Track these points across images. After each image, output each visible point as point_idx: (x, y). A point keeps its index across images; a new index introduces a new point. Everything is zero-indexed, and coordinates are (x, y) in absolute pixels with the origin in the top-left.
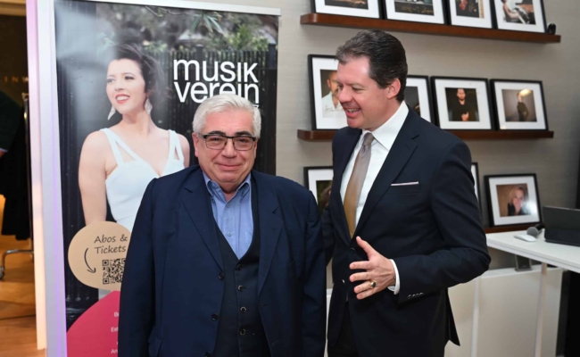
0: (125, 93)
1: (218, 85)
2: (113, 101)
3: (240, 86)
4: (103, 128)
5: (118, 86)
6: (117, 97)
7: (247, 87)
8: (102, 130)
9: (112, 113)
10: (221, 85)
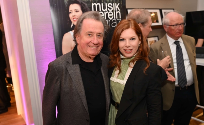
0: (76, 17)
1: (107, 12)
2: (72, 20)
3: (114, 12)
4: (69, 31)
5: (73, 15)
6: (73, 19)
7: (117, 13)
8: (69, 32)
9: (72, 25)
10: (108, 12)
